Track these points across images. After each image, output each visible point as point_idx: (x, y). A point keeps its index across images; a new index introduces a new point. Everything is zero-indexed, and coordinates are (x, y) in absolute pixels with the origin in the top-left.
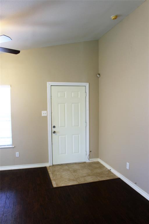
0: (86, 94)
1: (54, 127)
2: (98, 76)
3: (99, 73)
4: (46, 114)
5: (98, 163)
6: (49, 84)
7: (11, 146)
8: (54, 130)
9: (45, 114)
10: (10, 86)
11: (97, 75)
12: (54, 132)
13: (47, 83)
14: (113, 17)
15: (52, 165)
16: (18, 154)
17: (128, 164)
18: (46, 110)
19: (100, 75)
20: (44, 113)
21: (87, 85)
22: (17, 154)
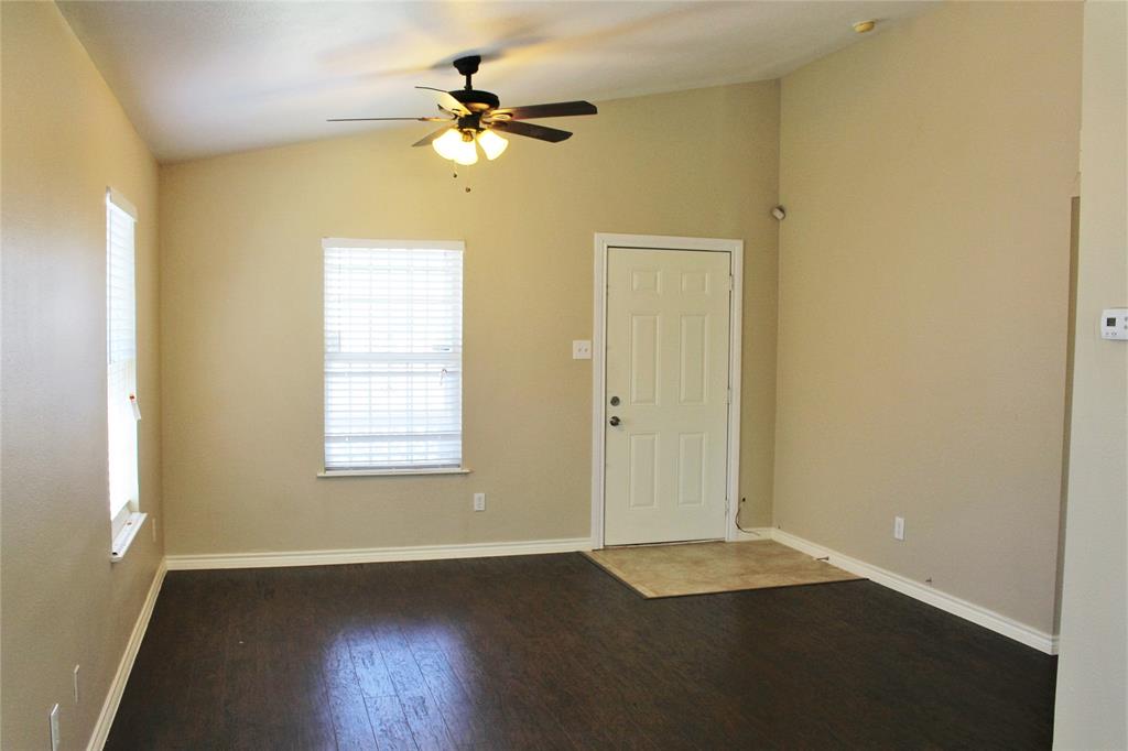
0: (733, 281)
1: (615, 401)
2: (778, 214)
3: (780, 204)
4: (589, 351)
5: (771, 543)
6: (600, 241)
7: (458, 470)
8: (614, 411)
9: (586, 350)
10: (463, 243)
11: (771, 211)
12: (616, 421)
13: (596, 235)
14: (859, 26)
15: (602, 547)
16: (483, 500)
17: (900, 521)
18: (588, 335)
19: (787, 212)
20: (579, 350)
21: (737, 247)
22: (480, 499)
